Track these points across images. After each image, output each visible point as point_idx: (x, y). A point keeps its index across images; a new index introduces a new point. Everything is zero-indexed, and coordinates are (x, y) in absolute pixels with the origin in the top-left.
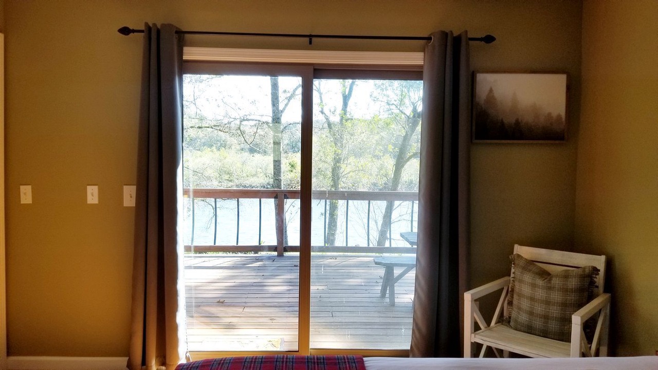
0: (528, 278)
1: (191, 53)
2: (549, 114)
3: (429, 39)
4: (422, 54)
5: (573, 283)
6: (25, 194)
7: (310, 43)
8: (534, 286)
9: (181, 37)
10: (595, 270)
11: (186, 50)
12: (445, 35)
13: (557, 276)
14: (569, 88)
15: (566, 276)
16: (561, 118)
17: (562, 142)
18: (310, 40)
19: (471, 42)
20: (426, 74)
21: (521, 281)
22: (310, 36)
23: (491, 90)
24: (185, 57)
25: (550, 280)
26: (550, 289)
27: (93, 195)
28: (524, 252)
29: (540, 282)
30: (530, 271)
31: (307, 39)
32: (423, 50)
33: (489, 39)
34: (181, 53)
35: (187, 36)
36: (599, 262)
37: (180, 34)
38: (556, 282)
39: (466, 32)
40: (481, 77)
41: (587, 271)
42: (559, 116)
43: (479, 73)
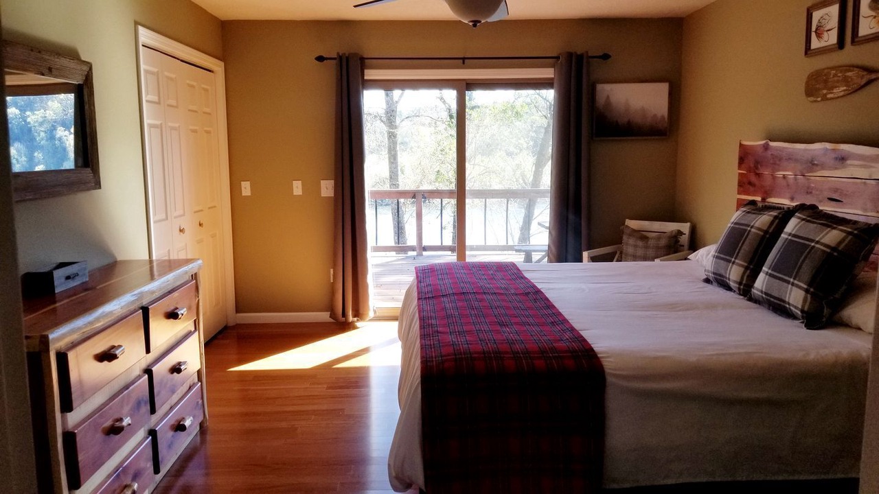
0: (631, 241)
1: (370, 74)
2: (655, 115)
3: (557, 58)
4: (553, 69)
5: (663, 242)
6: (245, 188)
7: (464, 63)
8: (636, 246)
9: (363, 63)
10: (680, 233)
11: (366, 72)
12: (570, 55)
13: (652, 239)
14: (670, 94)
15: (659, 238)
16: (664, 119)
17: (664, 137)
18: (463, 61)
19: (591, 60)
20: (555, 85)
21: (627, 244)
22: (464, 59)
23: (608, 97)
24: (365, 78)
25: (647, 242)
26: (647, 247)
27: (298, 188)
28: (633, 224)
29: (640, 243)
30: (634, 236)
31: (461, 61)
32: (553, 66)
33: (606, 57)
34: (363, 75)
35: (367, 61)
36: (685, 228)
37: (362, 59)
38: (651, 243)
39: (587, 52)
40: (599, 87)
41: (674, 233)
42: (663, 117)
43: (598, 83)
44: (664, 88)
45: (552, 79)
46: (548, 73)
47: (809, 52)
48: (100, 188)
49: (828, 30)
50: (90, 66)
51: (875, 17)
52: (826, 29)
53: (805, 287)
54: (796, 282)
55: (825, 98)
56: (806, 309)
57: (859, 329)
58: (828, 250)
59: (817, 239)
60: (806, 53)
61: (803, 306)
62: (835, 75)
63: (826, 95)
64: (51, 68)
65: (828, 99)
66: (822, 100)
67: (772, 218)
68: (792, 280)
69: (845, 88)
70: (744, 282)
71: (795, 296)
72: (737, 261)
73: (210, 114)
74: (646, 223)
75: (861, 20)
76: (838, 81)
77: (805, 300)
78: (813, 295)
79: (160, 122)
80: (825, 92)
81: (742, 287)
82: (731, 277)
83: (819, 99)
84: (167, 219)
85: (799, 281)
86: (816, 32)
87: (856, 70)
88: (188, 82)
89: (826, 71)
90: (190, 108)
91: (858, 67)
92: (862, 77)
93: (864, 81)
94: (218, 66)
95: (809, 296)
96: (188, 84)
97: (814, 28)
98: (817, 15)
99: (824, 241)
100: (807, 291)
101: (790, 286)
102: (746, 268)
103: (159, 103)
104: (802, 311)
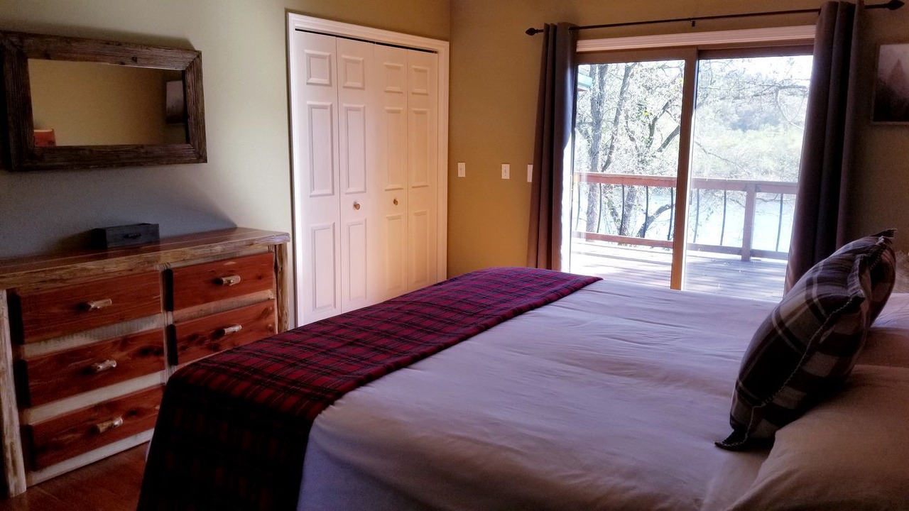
1: (584, 46)
3: (818, 10)
4: (815, 26)
6: (461, 169)
7: (693, 24)
9: (576, 32)
11: (580, 43)
22: (692, 19)
23: (899, 64)
24: (579, 50)
27: (506, 172)
31: (690, 23)
33: (894, 5)
34: (575, 46)
35: (582, 31)
37: (575, 29)
40: (885, 49)
43: (883, 44)
45: (812, 40)
46: (809, 32)
48: (205, 161)
50: (199, 55)
64: (136, 58)
73: (427, 94)
79: (330, 103)
84: (333, 193)
88: (386, 63)
90: (387, 89)
94: (442, 47)
96: (386, 66)
103: (330, 85)
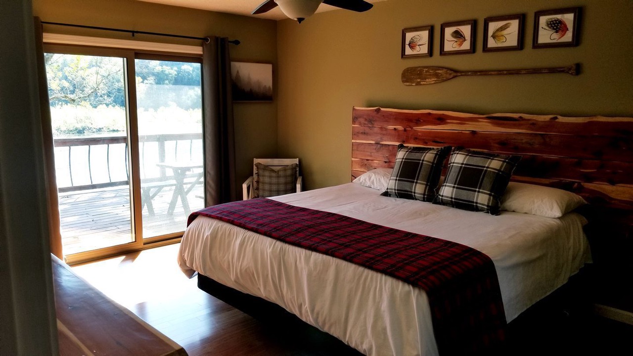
0: (267, 173)
2: (265, 86)
4: (201, 48)
5: (289, 172)
7: (133, 35)
8: (270, 177)
9: (42, 26)
10: (297, 165)
13: (279, 171)
14: (273, 72)
15: (285, 170)
16: (270, 89)
17: (271, 101)
18: (133, 34)
19: (229, 43)
20: (205, 60)
22: (133, 32)
23: (238, 72)
26: (278, 177)
28: (260, 161)
29: (273, 175)
30: (267, 170)
31: (131, 33)
32: (202, 45)
33: (237, 42)
34: (41, 37)
36: (296, 161)
38: (281, 173)
39: (227, 38)
40: (234, 64)
42: (269, 87)
43: (233, 61)
44: (268, 68)
45: (201, 55)
46: (197, 50)
47: (404, 56)
49: (420, 45)
51: (456, 42)
52: (418, 44)
53: (489, 192)
54: (481, 190)
55: (418, 84)
56: (490, 205)
57: (514, 211)
58: (497, 172)
59: (486, 166)
60: (402, 57)
61: (488, 203)
62: (426, 72)
63: (420, 82)
65: (421, 85)
66: (416, 85)
67: (434, 155)
68: (477, 190)
69: (436, 79)
70: (426, 193)
71: (482, 198)
72: (418, 181)
74: (269, 160)
75: (446, 42)
76: (430, 75)
77: (489, 200)
78: (493, 196)
80: (419, 80)
81: (426, 196)
82: (416, 191)
83: (414, 84)
85: (483, 190)
86: (409, 45)
87: (445, 70)
89: (419, 69)
91: (445, 68)
92: (450, 74)
93: (452, 76)
95: (492, 198)
97: (407, 42)
98: (409, 36)
99: (491, 166)
100: (490, 195)
101: (476, 193)
102: (427, 185)
104: (488, 206)
